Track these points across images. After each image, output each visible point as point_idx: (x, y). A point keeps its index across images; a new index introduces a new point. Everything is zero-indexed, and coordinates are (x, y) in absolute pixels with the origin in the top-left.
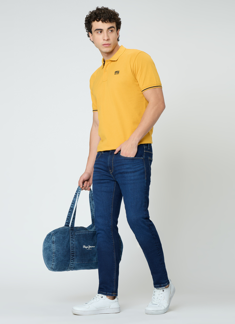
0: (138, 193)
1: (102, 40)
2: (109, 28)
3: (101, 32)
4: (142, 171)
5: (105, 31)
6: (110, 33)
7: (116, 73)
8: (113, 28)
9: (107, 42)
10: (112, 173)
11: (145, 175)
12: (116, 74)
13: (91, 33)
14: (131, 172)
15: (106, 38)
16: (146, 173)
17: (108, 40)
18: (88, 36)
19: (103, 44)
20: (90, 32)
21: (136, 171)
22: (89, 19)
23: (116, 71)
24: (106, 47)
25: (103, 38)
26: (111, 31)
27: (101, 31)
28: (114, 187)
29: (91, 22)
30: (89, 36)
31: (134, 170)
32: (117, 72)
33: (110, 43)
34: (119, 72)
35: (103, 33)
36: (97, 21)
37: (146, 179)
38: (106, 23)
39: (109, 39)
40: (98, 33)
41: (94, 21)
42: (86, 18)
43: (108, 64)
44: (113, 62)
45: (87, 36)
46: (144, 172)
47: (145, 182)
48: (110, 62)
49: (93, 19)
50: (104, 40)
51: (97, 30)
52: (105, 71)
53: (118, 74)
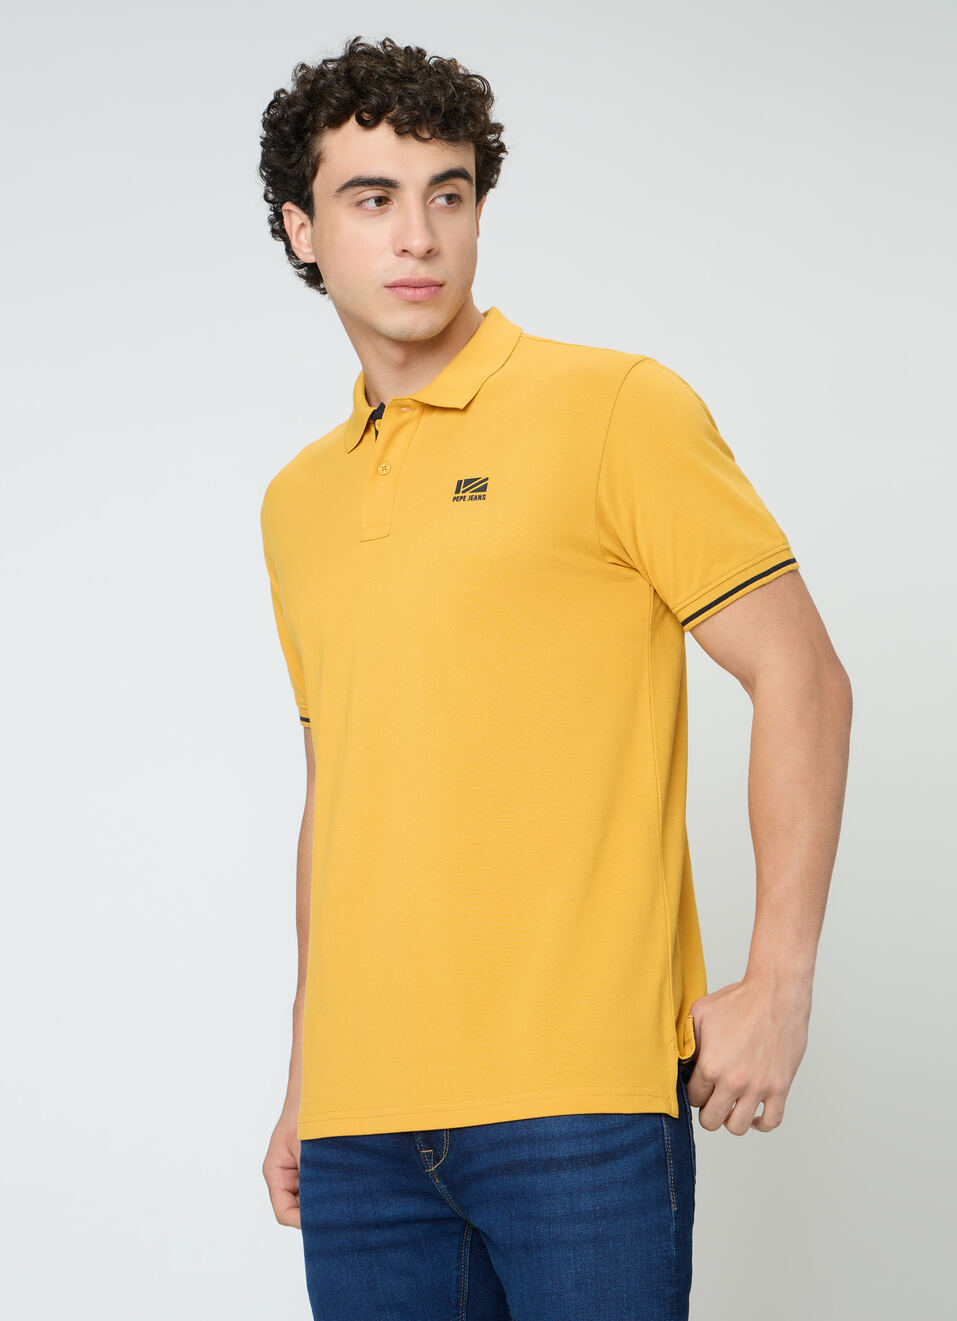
0: (629, 1309)
1: (391, 258)
2: (439, 180)
3: (381, 201)
4: (650, 1152)
5: (410, 197)
6: (441, 208)
7: (468, 494)
8: (462, 183)
9: (423, 272)
10: (441, 1172)
11: (670, 1178)
12: (468, 503)
13: (307, 205)
14: (575, 1162)
15: (418, 242)
16: (671, 1169)
17: (430, 255)
18: (274, 231)
19: (391, 280)
20: (297, 204)
21: (607, 1157)
22: (298, 109)
23: (468, 482)
24: (414, 303)
25: (394, 244)
26: (450, 198)
27: (383, 190)
28: (458, 1269)
29: (316, 131)
30: (279, 232)
31: (597, 1147)
32: (472, 488)
33: (438, 279)
34: (484, 489)
35: (394, 205)
36: (362, 122)
37: (674, 1208)
38: (424, 140)
39: (434, 252)
40: (360, 203)
41: (336, 122)
42: (271, 106)
45: (269, 228)
46: (661, 1162)
47: (673, 1229)
48: (416, 412)
49: (332, 111)
50: (404, 251)
51: (355, 185)
52: (380, 469)
53: (480, 497)
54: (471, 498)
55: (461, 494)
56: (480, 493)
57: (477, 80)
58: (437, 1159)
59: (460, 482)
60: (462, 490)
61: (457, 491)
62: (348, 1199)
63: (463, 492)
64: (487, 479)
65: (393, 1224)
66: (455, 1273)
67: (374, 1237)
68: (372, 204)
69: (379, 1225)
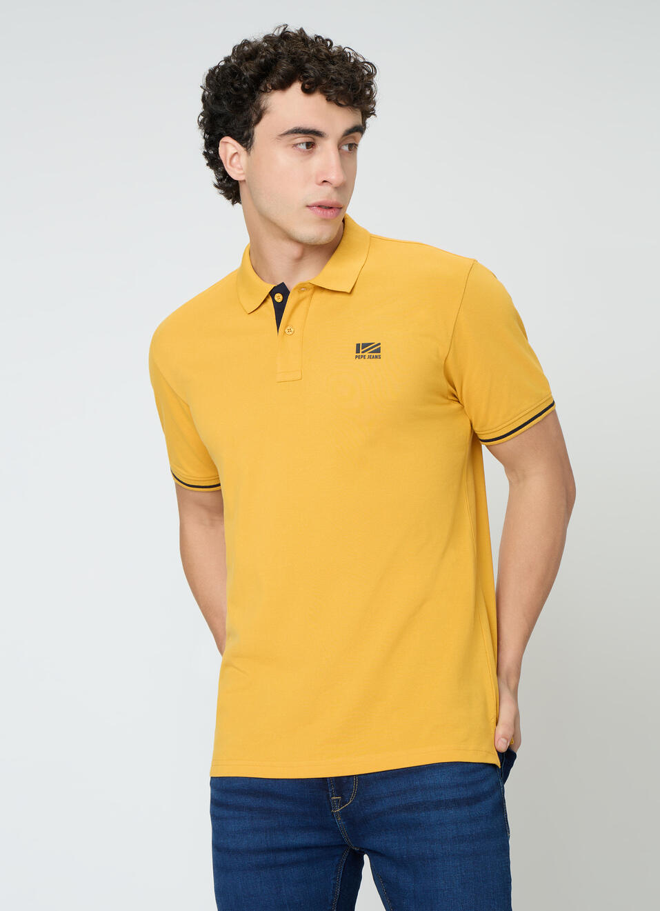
3: (310, 144)
6: (345, 153)
7: (366, 354)
8: (358, 136)
10: (344, 814)
12: (367, 360)
15: (335, 176)
19: (312, 202)
23: (365, 345)
25: (317, 176)
26: (350, 146)
27: (313, 138)
32: (368, 349)
34: (378, 351)
35: (318, 149)
40: (295, 145)
43: (303, 299)
44: (325, 295)
48: (311, 292)
49: (281, 78)
50: (325, 181)
51: (295, 133)
52: (286, 331)
53: (376, 357)
54: (370, 357)
55: (361, 354)
56: (377, 354)
57: (369, 66)
58: (343, 803)
59: (358, 345)
60: (361, 351)
61: (358, 351)
62: (266, 832)
63: (363, 352)
64: (379, 344)
65: (296, 849)
66: (332, 882)
67: (283, 858)
68: (303, 147)
69: (287, 849)
